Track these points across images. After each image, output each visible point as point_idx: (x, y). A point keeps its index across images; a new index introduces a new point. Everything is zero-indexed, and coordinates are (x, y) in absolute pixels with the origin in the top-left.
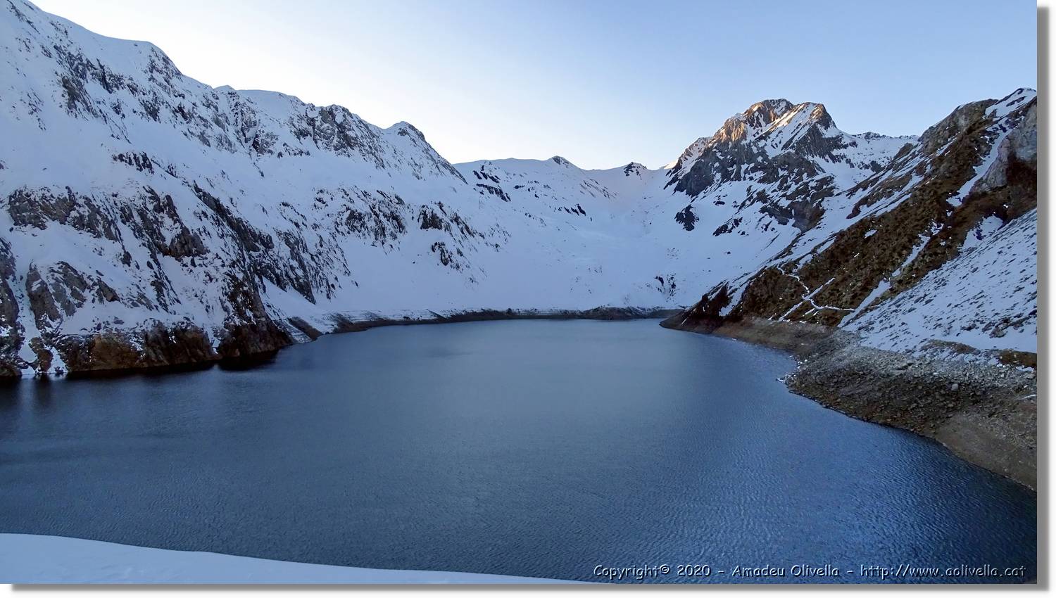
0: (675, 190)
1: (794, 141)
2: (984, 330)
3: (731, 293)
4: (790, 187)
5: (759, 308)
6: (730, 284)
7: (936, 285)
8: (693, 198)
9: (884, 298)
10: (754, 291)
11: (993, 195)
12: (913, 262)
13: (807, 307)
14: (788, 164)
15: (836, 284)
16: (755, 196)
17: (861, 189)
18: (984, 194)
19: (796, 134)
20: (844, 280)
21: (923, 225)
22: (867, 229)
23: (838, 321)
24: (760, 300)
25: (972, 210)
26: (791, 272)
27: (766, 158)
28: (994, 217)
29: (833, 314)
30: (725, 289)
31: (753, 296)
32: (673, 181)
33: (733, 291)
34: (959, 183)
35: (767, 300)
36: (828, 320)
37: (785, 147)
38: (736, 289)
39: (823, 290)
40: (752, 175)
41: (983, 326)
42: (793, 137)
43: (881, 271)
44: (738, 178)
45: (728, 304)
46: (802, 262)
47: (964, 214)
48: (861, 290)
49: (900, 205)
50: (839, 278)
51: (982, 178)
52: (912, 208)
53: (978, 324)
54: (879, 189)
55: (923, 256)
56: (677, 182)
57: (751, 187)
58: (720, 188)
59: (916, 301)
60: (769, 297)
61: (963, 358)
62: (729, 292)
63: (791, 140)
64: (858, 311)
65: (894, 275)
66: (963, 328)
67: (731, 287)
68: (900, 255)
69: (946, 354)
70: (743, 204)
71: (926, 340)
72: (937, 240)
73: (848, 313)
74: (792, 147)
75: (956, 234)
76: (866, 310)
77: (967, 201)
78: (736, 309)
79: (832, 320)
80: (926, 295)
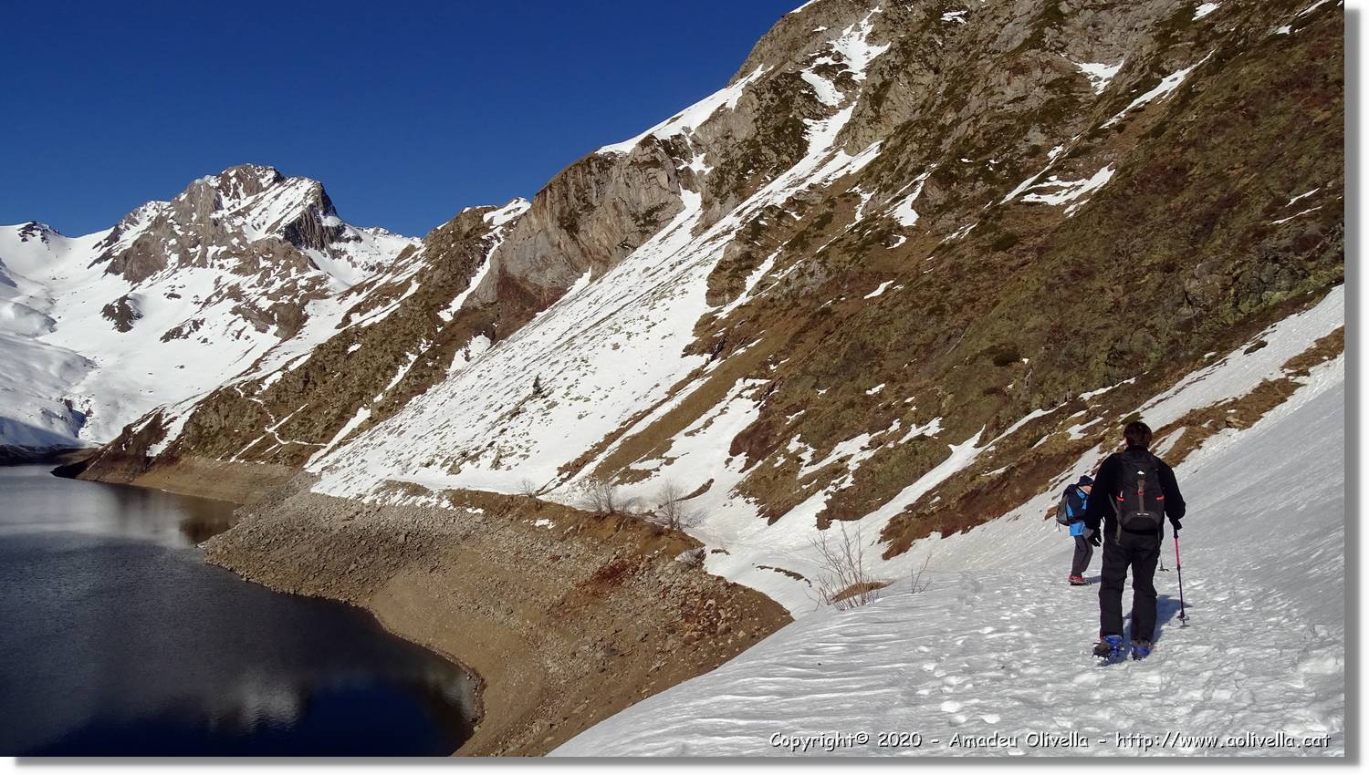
0: (107, 271)
1: (282, 224)
2: (443, 466)
3: (167, 423)
4: (272, 283)
5: (206, 444)
6: (168, 411)
7: (414, 412)
8: (135, 285)
9: (360, 429)
10: (200, 420)
11: (484, 311)
12: (397, 385)
13: (269, 441)
14: (273, 253)
15: (308, 411)
16: (225, 291)
17: (355, 293)
18: (475, 309)
19: (286, 216)
20: (318, 406)
21: (412, 340)
22: (352, 342)
23: (305, 459)
24: (208, 433)
25: (463, 326)
26: (252, 395)
27: (243, 241)
28: (483, 336)
29: (300, 450)
30: (158, 417)
31: (199, 427)
32: (105, 257)
33: (171, 421)
34: (452, 295)
35: (217, 434)
36: (292, 458)
37: (271, 229)
38: (175, 418)
39: (292, 420)
40: (222, 261)
41: (442, 461)
42: (282, 219)
43: (361, 395)
44: (203, 263)
45: (162, 439)
46: (268, 381)
47: (454, 330)
48: (337, 419)
49: (389, 316)
50: (314, 403)
51: (474, 292)
52: (401, 319)
53: (437, 459)
54: (375, 295)
55: (408, 379)
56: (111, 260)
57: (220, 277)
58: (175, 276)
59: (390, 433)
60: (221, 428)
61: (414, 502)
62: (164, 422)
63: (278, 222)
64: (330, 446)
65: (375, 400)
66: (421, 465)
67: (168, 414)
68: (384, 376)
69: (399, 496)
70: (208, 301)
71: (381, 480)
72: (425, 359)
73: (318, 449)
74: (279, 232)
75: (445, 354)
76: (340, 444)
77: (459, 315)
78: (174, 446)
79: (298, 458)
80: (401, 426)
